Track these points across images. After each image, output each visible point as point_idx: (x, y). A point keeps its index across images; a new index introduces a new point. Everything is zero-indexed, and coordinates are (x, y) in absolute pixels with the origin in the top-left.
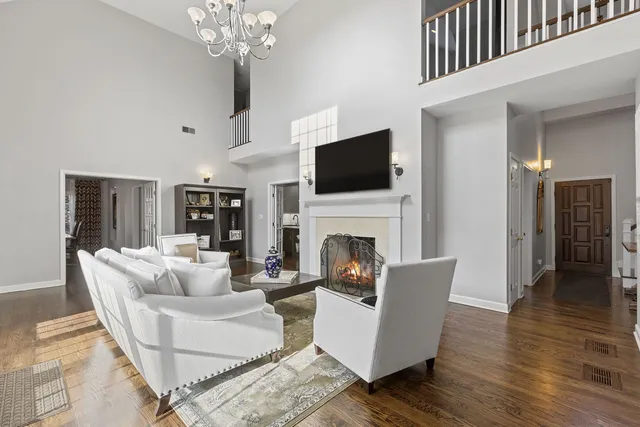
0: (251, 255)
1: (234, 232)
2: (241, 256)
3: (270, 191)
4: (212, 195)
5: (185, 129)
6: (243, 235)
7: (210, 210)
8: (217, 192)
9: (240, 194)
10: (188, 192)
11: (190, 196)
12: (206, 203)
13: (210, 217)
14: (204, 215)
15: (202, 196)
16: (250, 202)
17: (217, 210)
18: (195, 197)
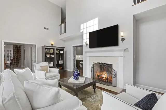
0: (66, 68)
1: (61, 61)
2: (63, 69)
3: (72, 48)
4: (54, 49)
5: (45, 28)
6: (64, 62)
7: (53, 54)
8: (55, 48)
9: (62, 49)
10: (46, 48)
11: (47, 50)
12: (52, 52)
13: (53, 56)
14: (51, 56)
15: (51, 50)
16: (66, 52)
17: (55, 54)
18: (48, 50)
